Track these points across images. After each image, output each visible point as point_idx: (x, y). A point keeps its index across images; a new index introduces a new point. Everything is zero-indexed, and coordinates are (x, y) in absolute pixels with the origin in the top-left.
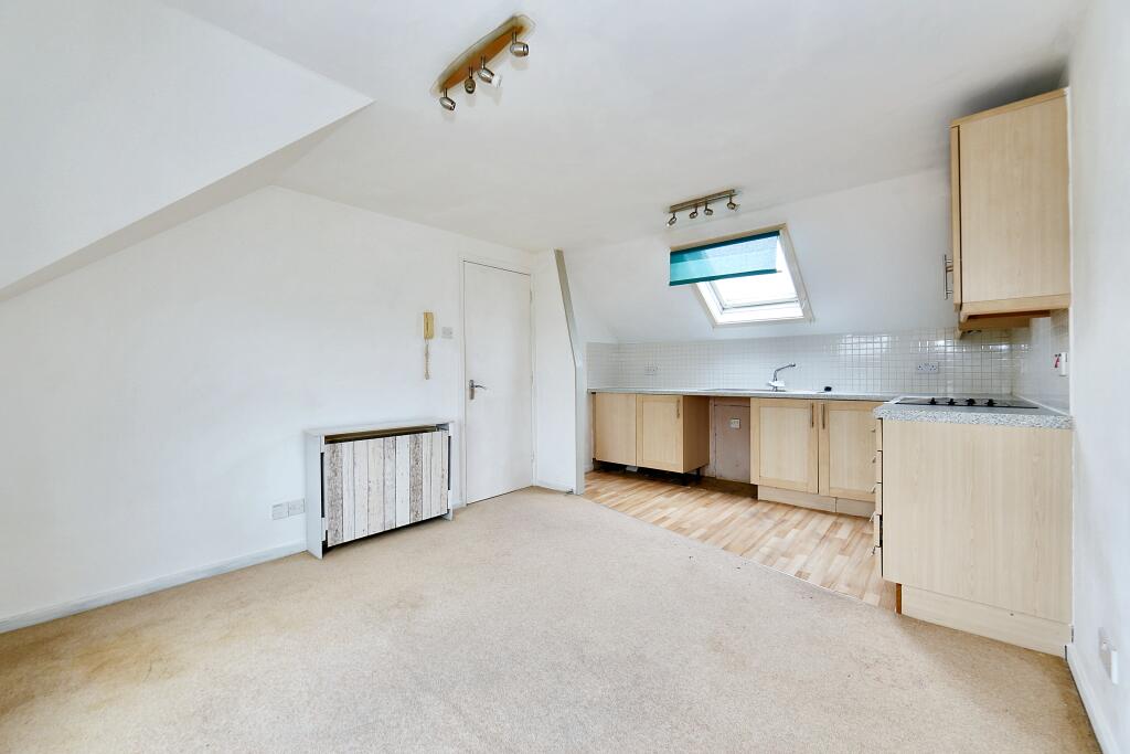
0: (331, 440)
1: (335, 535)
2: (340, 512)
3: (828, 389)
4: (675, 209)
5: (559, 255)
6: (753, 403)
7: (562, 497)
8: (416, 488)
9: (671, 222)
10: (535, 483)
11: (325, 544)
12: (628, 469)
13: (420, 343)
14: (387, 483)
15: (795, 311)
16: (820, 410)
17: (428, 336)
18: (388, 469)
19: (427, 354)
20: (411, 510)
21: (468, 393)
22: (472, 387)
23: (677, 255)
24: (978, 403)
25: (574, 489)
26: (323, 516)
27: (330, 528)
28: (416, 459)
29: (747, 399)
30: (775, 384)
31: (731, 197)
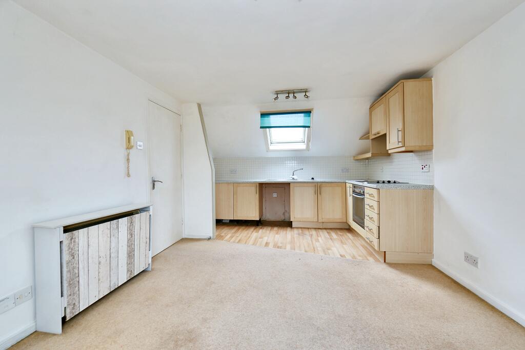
0: (67, 229)
1: (73, 308)
2: (77, 288)
3: (313, 179)
4: (277, 93)
5: (199, 106)
6: (291, 185)
7: (206, 242)
8: (131, 255)
9: (276, 98)
10: (184, 236)
11: (64, 319)
12: (224, 221)
13: (123, 152)
14: (112, 255)
15: (303, 146)
16: (318, 187)
17: (129, 147)
18: (113, 245)
19: (128, 160)
20: (128, 271)
21: (151, 185)
22: (154, 182)
23: (263, 115)
24: (391, 182)
25: (212, 236)
26: (62, 296)
27: (69, 305)
28: (131, 234)
29: (288, 184)
30: (293, 177)
31: (306, 92)
